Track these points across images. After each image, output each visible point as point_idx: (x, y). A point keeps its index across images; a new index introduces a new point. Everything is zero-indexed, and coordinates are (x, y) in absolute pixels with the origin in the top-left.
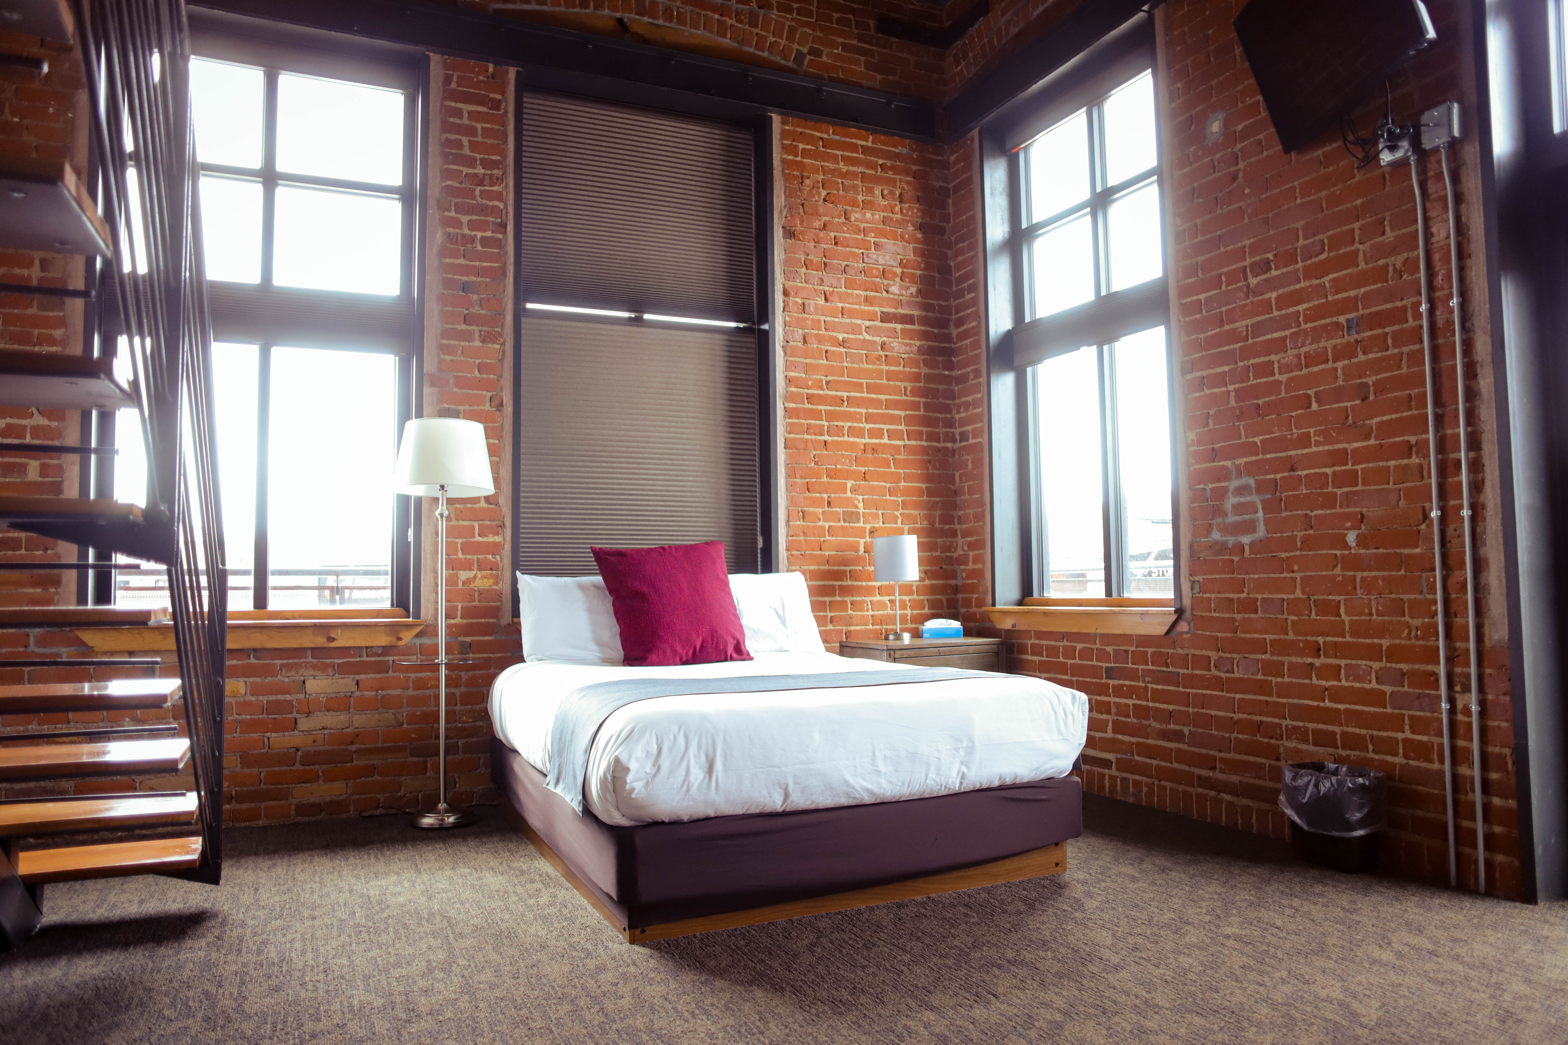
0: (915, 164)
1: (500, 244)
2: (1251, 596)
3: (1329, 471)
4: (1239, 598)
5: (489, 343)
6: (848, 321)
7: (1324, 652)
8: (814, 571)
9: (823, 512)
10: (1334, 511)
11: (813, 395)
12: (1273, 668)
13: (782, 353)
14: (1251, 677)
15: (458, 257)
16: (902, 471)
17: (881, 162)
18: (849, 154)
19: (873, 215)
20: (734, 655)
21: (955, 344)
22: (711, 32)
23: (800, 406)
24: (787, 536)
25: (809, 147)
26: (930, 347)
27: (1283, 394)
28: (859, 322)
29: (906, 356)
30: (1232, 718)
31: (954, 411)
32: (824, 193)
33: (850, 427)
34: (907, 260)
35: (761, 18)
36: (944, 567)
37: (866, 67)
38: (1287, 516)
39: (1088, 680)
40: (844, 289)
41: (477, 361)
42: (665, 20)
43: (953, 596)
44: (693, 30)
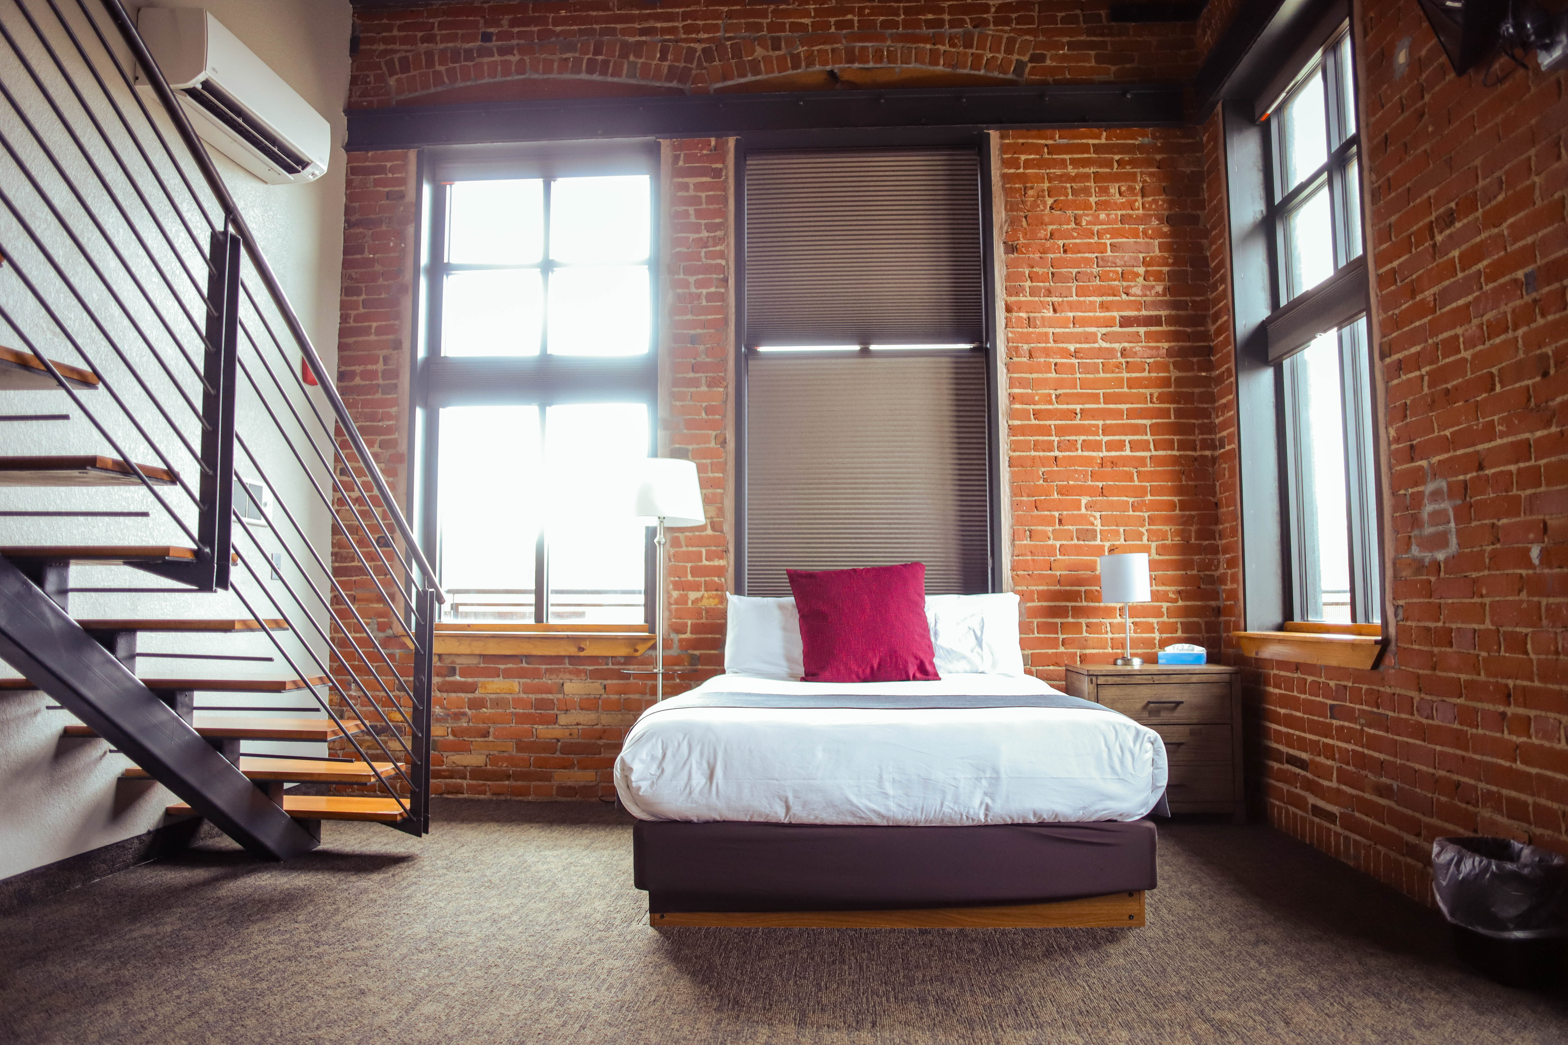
0: (1159, 153)
1: (722, 297)
2: (1447, 625)
3: (1513, 468)
4: (1436, 627)
5: (714, 387)
6: (1080, 330)
7: (1515, 700)
8: (1043, 591)
9: (1053, 530)
10: (1518, 519)
11: (1040, 411)
12: (1467, 716)
13: (1005, 371)
14: (1448, 725)
15: (686, 314)
16: (1148, 484)
17: (1117, 157)
18: (1079, 156)
19: (1108, 215)
20: (918, 675)
21: (1213, 341)
22: (923, 63)
23: (1026, 422)
24: (1012, 556)
25: (1032, 157)
26: (1181, 348)
27: (1469, 375)
28: (1093, 329)
29: (1152, 360)
30: (1433, 775)
31: (1213, 416)
32: (1050, 201)
33: (1084, 441)
34: (1151, 258)
35: (976, 38)
36: (1202, 586)
37: (1097, 61)
38: (1476, 526)
39: (1316, 718)
40: (1075, 298)
41: (704, 404)
42: (876, 62)
43: (1213, 618)
44: (904, 65)
